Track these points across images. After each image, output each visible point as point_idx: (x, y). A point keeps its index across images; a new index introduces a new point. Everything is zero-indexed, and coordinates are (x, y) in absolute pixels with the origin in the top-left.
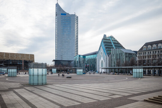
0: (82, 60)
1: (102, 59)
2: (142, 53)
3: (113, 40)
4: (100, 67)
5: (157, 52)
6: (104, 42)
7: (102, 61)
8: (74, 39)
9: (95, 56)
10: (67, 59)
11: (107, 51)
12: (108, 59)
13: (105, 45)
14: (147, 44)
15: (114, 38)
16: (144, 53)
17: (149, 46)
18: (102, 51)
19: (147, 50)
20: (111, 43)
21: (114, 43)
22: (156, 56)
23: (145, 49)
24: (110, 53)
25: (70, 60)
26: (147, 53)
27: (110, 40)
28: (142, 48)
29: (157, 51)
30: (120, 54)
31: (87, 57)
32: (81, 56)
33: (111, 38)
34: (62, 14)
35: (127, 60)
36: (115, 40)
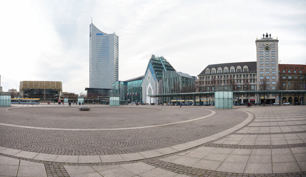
0: (122, 87)
1: (150, 85)
2: (205, 78)
3: (164, 62)
4: (147, 94)
5: (223, 77)
6: (153, 64)
7: (150, 88)
8: (114, 62)
9: (140, 81)
10: (104, 88)
11: (156, 75)
12: (158, 86)
13: (154, 67)
14: (210, 67)
15: (165, 60)
16: (206, 77)
17: (214, 69)
18: (150, 74)
19: (210, 74)
20: (162, 65)
21: (166, 66)
22: (221, 81)
23: (208, 72)
24: (161, 78)
25: (108, 88)
26: (211, 77)
27: (160, 61)
28: (205, 71)
29: (223, 75)
30: (174, 78)
31: (129, 83)
32: (121, 83)
33: (162, 59)
34: (97, 34)
35: (184, 86)
36: (167, 62)
